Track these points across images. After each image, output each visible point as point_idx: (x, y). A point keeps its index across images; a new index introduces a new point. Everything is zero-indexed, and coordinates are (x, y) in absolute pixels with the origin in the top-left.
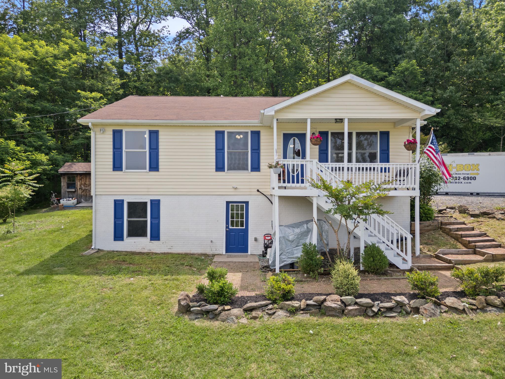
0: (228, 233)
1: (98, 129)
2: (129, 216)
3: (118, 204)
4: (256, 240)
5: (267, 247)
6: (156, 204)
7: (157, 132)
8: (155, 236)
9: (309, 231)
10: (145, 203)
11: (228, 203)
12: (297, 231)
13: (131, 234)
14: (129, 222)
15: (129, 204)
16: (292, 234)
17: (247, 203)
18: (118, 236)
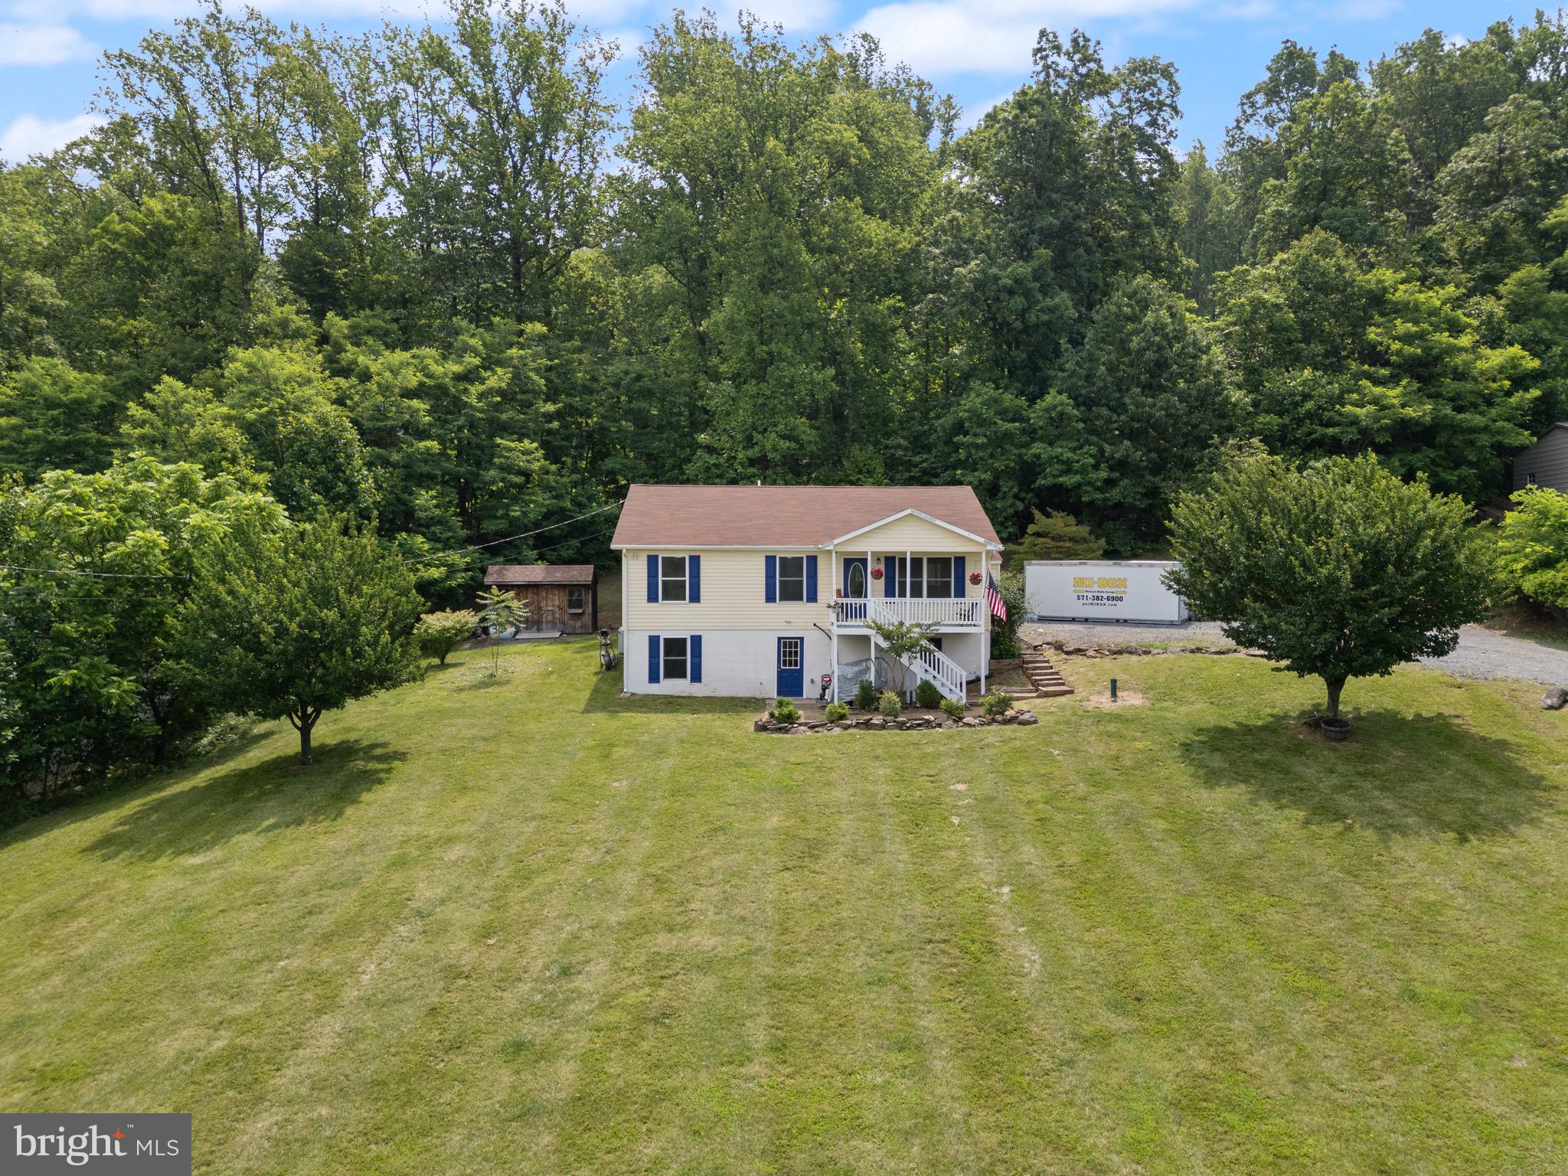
0: (780, 673)
1: (630, 555)
2: (666, 655)
3: (654, 641)
4: (812, 681)
5: (824, 689)
6: (697, 641)
7: (698, 558)
8: (697, 677)
9: (868, 669)
10: (685, 640)
11: (779, 639)
12: (856, 669)
13: (668, 675)
14: (665, 661)
15: (666, 640)
16: (850, 672)
17: (802, 639)
18: (654, 678)
